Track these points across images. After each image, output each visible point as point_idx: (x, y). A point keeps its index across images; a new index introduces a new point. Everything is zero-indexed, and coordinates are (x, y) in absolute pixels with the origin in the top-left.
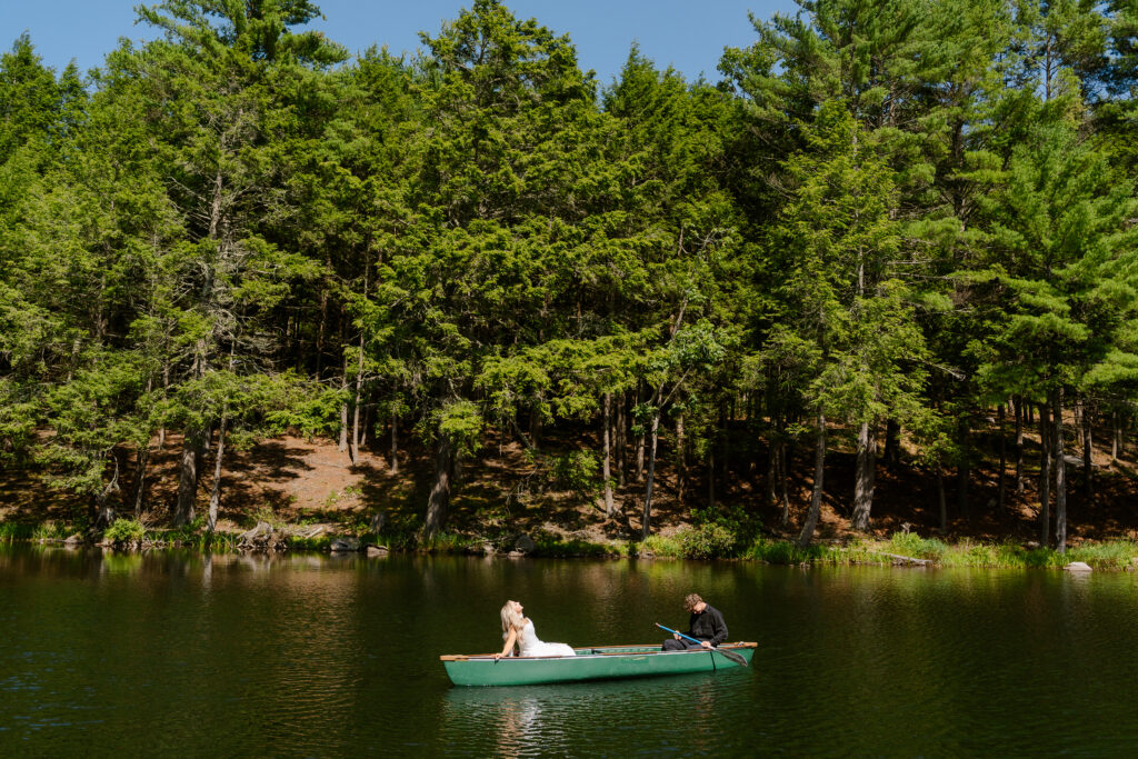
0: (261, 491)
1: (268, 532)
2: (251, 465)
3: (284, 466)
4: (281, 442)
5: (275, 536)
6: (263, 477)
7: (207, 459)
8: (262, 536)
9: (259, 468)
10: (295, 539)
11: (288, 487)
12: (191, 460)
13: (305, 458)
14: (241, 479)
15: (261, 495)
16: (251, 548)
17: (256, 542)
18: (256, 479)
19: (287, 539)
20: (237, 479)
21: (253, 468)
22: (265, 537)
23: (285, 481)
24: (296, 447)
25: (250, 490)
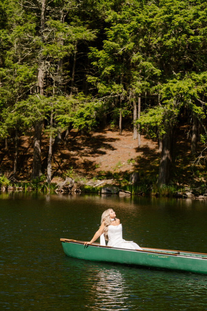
0: (83, 162)
1: (71, 183)
2: (82, 147)
3: (99, 148)
4: (104, 135)
5: (75, 185)
6: (85, 154)
7: (60, 144)
8: (68, 185)
9: (86, 149)
10: (87, 187)
11: (98, 160)
12: (38, 144)
13: (112, 144)
14: (74, 155)
15: (83, 164)
16: (62, 191)
17: (64, 188)
18: (82, 155)
19: (81, 187)
20: (72, 155)
21: (83, 149)
22: (70, 186)
23: (98, 156)
24: (111, 137)
25: (76, 161)
